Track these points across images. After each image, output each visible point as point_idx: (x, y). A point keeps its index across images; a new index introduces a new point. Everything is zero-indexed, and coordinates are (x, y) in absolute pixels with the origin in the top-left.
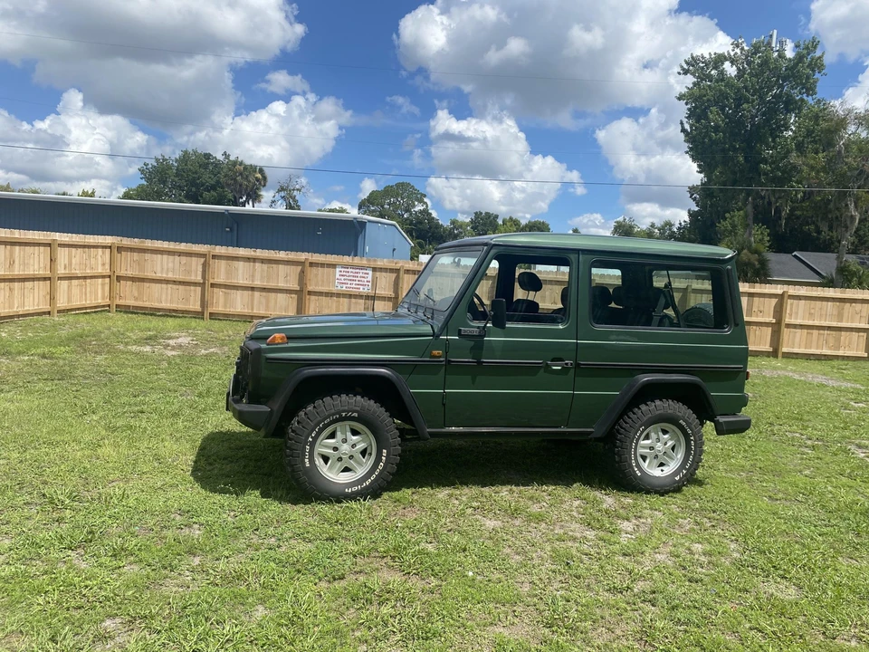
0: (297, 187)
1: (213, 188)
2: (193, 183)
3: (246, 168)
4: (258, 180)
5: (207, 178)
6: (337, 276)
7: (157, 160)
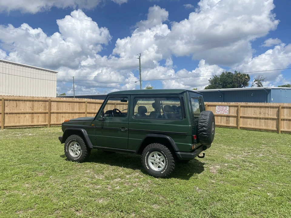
0: (262, 79)
1: (231, 83)
2: (224, 82)
3: (241, 75)
4: (246, 78)
5: (229, 80)
6: (217, 109)
7: (214, 77)
